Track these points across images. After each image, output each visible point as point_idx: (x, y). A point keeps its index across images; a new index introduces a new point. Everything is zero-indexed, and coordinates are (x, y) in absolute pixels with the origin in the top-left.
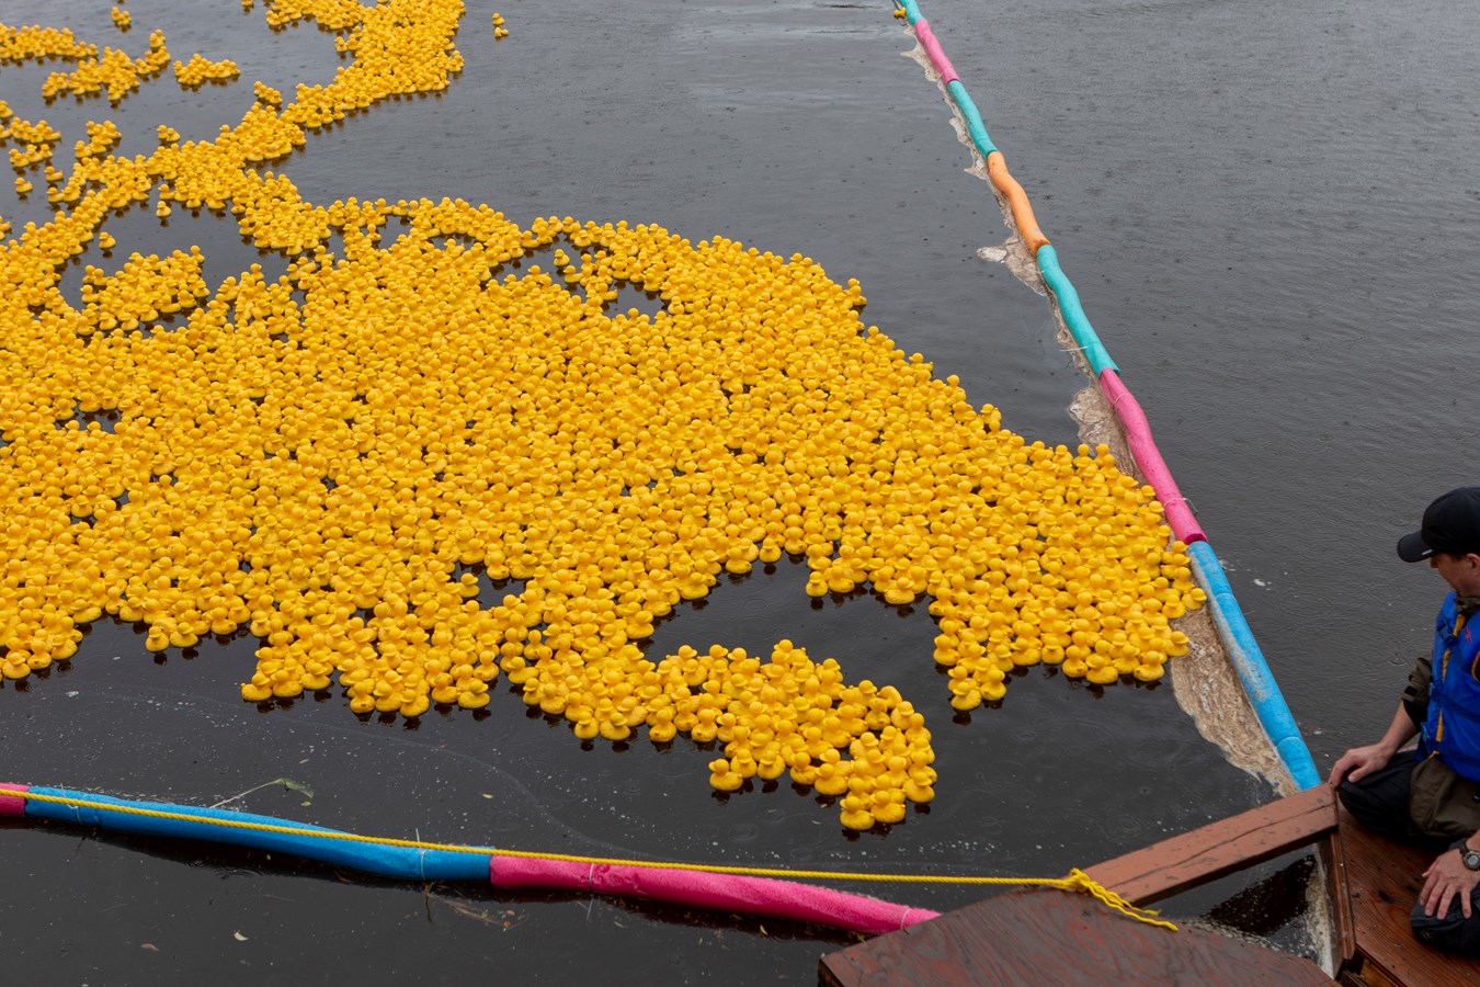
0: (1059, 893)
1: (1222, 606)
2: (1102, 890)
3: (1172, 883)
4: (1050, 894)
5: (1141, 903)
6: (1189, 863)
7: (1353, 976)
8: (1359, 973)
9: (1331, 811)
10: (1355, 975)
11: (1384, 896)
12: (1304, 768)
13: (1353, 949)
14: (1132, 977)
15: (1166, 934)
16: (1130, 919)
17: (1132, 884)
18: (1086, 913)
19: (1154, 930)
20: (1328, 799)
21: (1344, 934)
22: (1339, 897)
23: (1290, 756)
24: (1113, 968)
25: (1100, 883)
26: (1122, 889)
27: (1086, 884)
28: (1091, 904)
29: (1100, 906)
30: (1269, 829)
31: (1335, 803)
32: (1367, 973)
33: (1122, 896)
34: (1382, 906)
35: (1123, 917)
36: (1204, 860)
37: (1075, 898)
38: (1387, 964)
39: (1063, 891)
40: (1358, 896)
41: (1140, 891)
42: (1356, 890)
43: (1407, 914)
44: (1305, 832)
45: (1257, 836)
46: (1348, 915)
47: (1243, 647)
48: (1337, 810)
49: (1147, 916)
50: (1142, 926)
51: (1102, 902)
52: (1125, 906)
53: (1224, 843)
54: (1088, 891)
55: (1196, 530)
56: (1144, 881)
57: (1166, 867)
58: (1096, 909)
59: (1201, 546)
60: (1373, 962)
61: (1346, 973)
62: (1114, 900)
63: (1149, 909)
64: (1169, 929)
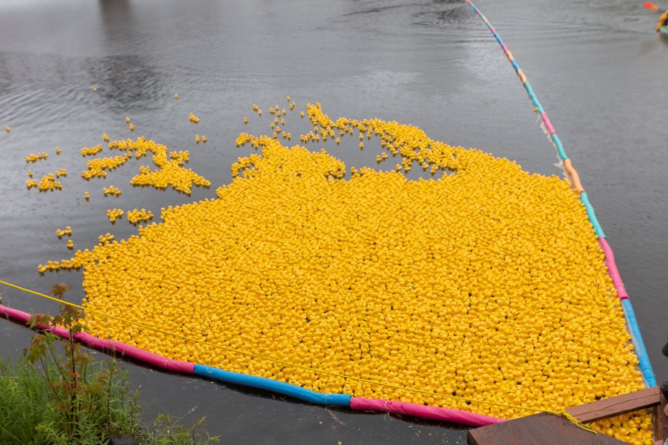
0: (555, 416)
1: (631, 322)
2: (571, 416)
3: (597, 417)
4: (552, 416)
5: (584, 423)
6: (603, 410)
9: (659, 396)
12: (651, 381)
15: (593, 435)
16: (580, 428)
17: (582, 416)
18: (564, 424)
19: (589, 434)
20: (658, 391)
22: (659, 428)
23: (647, 376)
25: (570, 414)
26: (578, 417)
27: (565, 414)
28: (566, 421)
30: (635, 401)
31: (660, 393)
33: (578, 419)
35: (578, 428)
36: (610, 409)
37: (561, 419)
39: (557, 416)
40: (666, 428)
41: (585, 419)
42: (665, 426)
44: (648, 403)
45: (630, 402)
46: (662, 435)
47: (636, 338)
49: (587, 427)
50: (584, 431)
51: (570, 421)
52: (579, 423)
53: (617, 404)
54: (565, 416)
55: (625, 295)
56: (587, 415)
57: (595, 411)
58: (568, 423)
59: (626, 301)
62: (575, 421)
63: (587, 425)
64: (594, 433)
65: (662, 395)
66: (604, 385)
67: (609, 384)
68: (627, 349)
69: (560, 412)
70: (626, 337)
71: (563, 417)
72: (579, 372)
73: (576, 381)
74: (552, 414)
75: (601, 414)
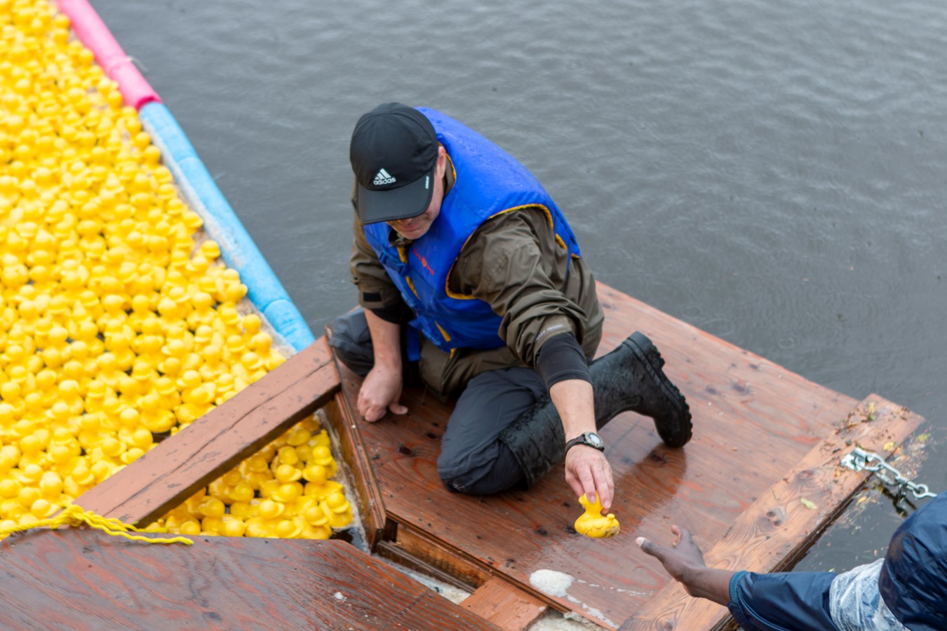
0: (53, 534)
1: (186, 172)
2: (99, 518)
3: (175, 491)
4: (42, 538)
5: (143, 523)
6: (189, 464)
7: (389, 546)
8: (394, 541)
9: (330, 369)
10: (391, 543)
11: (405, 451)
12: (294, 330)
13: (384, 516)
14: (154, 608)
15: (182, 551)
16: (136, 543)
17: (131, 503)
18: (87, 549)
19: (167, 551)
20: (325, 356)
21: (371, 502)
22: (358, 463)
23: (279, 321)
24: (131, 603)
25: (96, 511)
26: (122, 512)
27: (80, 516)
28: (90, 537)
29: (101, 538)
30: (269, 405)
31: (333, 359)
32: (403, 539)
33: (123, 519)
34: (404, 462)
35: (129, 544)
36: (205, 457)
37: (71, 535)
38: (422, 525)
39: (56, 530)
40: (377, 457)
41: (141, 510)
42: (374, 451)
43: (434, 464)
44: (309, 399)
45: (257, 415)
46: (372, 480)
47: (214, 214)
48: (337, 366)
49: (155, 535)
50: (153, 549)
51: (102, 532)
52: (130, 530)
53: (223, 432)
54: (84, 523)
55: (144, 90)
56: (144, 496)
57: (165, 475)
58: (98, 542)
59: (150, 108)
60: (407, 525)
61: (382, 544)
62: (114, 526)
63: (154, 527)
64: (183, 544)
65: (341, 364)
66: (166, 392)
67: (180, 382)
68: (200, 259)
69: (63, 515)
70: (187, 223)
71: (78, 527)
72: (78, 376)
73: (79, 405)
74: (42, 531)
75: (186, 480)
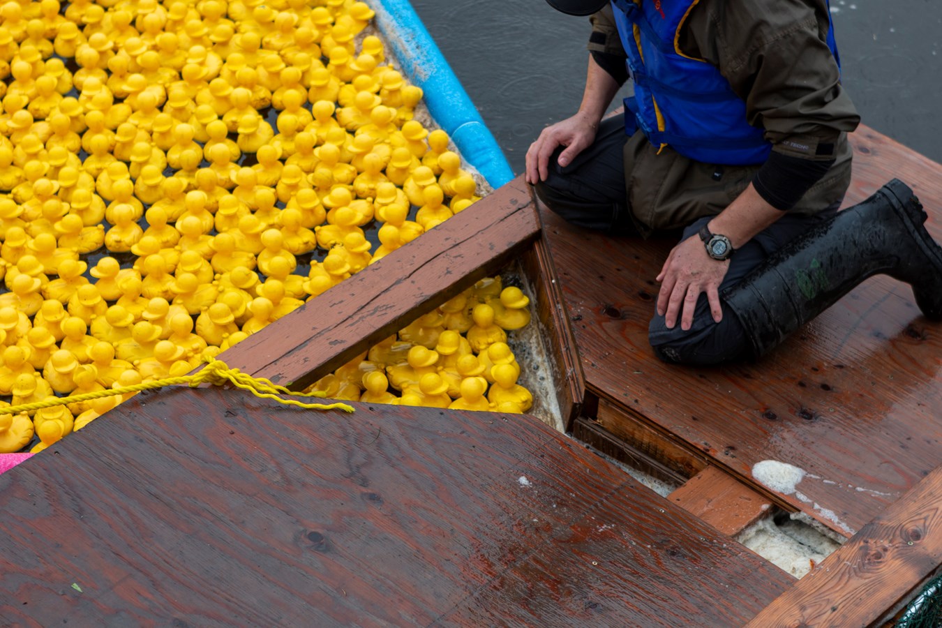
0: (191, 393)
2: (248, 378)
3: (339, 349)
4: (179, 397)
5: (302, 384)
6: (356, 318)
7: (588, 423)
8: (595, 418)
9: (530, 213)
10: (590, 421)
11: (613, 313)
12: (490, 160)
13: (583, 389)
14: (304, 485)
15: (340, 419)
16: (289, 408)
17: (286, 361)
18: (230, 413)
19: (324, 419)
20: (525, 197)
21: (569, 371)
22: (557, 324)
23: (470, 148)
24: (278, 478)
25: (243, 369)
26: (273, 371)
27: (224, 374)
28: (235, 399)
29: (246, 399)
30: (455, 252)
31: (534, 201)
32: (605, 417)
33: (275, 379)
34: (611, 325)
35: (280, 408)
36: (375, 310)
37: (212, 396)
38: (628, 400)
39: (194, 389)
40: (579, 318)
41: (297, 369)
42: (576, 311)
43: (645, 329)
44: (502, 247)
45: (440, 264)
46: (571, 345)
47: (391, 12)
48: (537, 210)
49: (313, 399)
50: (307, 415)
52: (282, 392)
53: (398, 282)
54: (228, 382)
56: (301, 354)
57: (328, 330)
58: (243, 404)
60: (611, 401)
61: (579, 420)
62: (263, 386)
63: (315, 391)
64: (343, 411)
65: (542, 206)
66: (309, 206)
68: (367, 57)
69: (204, 371)
70: (355, 15)
71: (220, 386)
73: (207, 220)
74: (178, 389)
75: (351, 336)
